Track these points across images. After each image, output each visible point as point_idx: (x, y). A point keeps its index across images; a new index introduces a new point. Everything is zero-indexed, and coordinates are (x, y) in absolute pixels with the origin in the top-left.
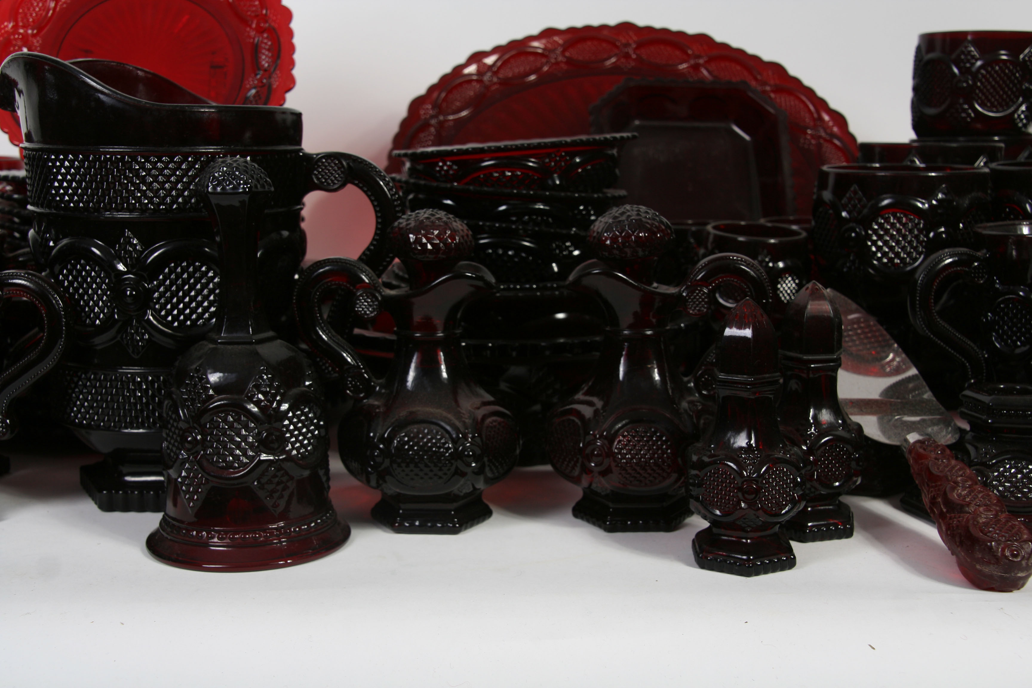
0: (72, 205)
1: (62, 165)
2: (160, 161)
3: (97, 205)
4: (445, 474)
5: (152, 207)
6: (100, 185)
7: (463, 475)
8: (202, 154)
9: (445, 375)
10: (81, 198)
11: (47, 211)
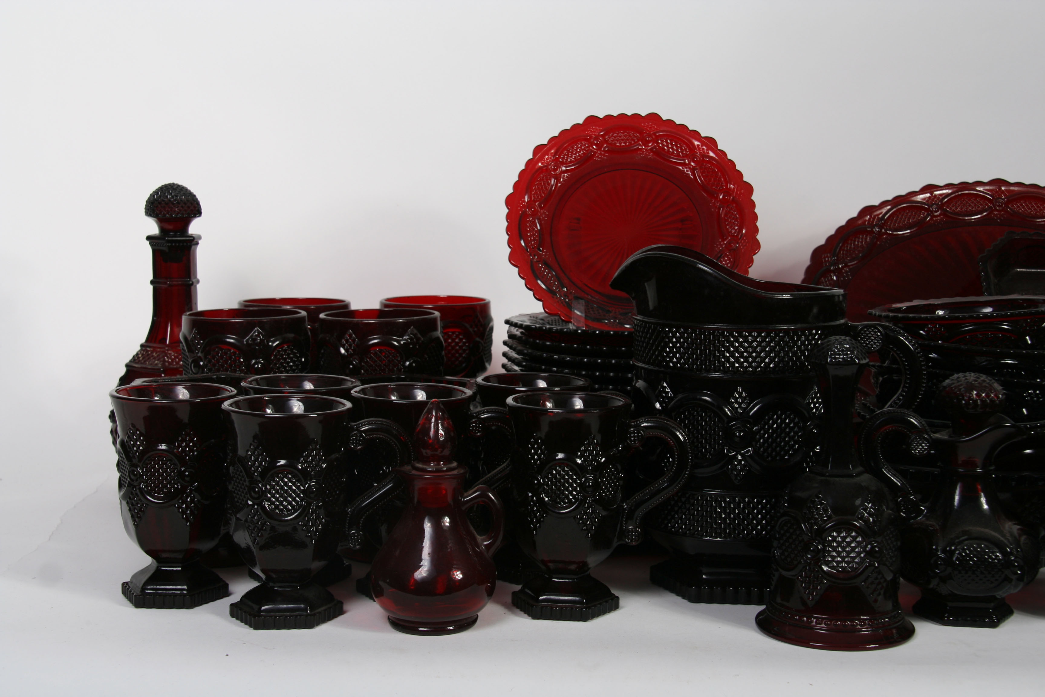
0: (679, 365)
1: (674, 336)
2: (750, 335)
3: (700, 367)
4: (996, 580)
5: (742, 370)
6: (699, 357)
7: (1010, 580)
8: (781, 331)
9: (986, 507)
10: (687, 361)
11: (657, 369)
